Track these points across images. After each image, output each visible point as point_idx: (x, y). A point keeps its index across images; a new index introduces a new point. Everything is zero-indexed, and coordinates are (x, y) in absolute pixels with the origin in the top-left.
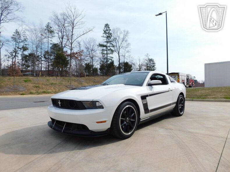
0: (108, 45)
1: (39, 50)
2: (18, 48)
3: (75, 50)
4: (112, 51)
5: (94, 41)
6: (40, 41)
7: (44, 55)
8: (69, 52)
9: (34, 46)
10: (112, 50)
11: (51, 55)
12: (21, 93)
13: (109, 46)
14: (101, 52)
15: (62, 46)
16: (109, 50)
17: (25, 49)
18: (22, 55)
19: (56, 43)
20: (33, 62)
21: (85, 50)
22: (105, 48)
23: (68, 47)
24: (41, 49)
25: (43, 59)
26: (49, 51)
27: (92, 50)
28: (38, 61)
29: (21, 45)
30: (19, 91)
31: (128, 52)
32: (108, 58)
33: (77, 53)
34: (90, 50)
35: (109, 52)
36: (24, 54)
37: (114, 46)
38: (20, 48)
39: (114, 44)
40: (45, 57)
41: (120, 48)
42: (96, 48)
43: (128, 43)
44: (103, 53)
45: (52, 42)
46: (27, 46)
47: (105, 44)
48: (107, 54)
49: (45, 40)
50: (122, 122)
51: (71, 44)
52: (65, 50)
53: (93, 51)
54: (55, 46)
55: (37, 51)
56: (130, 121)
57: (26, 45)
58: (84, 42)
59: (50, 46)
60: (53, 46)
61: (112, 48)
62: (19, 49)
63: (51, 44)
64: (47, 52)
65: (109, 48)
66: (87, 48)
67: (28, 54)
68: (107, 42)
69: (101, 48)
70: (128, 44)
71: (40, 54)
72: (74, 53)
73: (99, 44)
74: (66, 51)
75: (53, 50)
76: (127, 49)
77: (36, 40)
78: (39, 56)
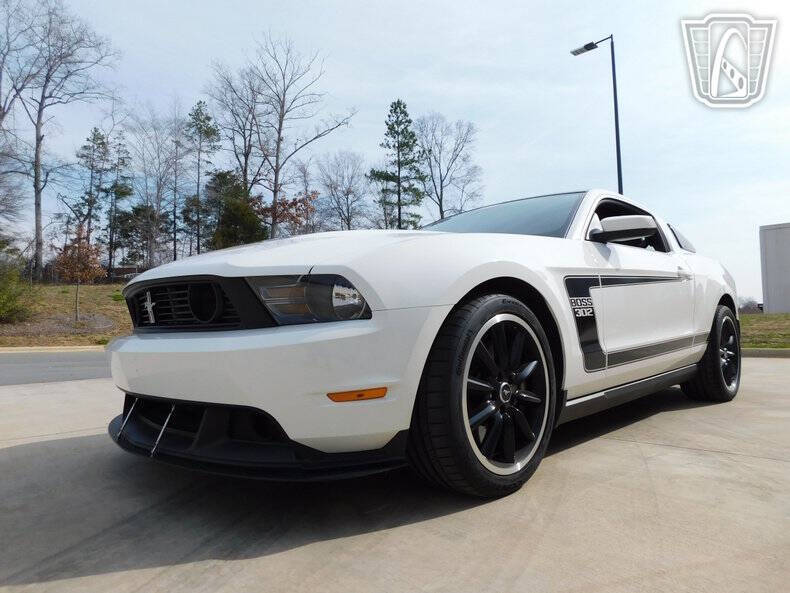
0: (404, 173)
1: (168, 195)
2: (99, 189)
3: (290, 193)
4: (418, 196)
5: (355, 160)
6: (173, 162)
7: (185, 212)
8: (268, 199)
9: (151, 183)
10: (415, 191)
11: (207, 212)
12: (99, 338)
13: (407, 178)
14: (378, 198)
15: (245, 179)
16: (405, 190)
17: (121, 191)
18: (111, 211)
19: (225, 169)
20: (148, 236)
21: (324, 193)
22: (392, 185)
23: (266, 183)
24: (175, 190)
25: (181, 224)
26: (202, 197)
27: (348, 193)
28: (166, 230)
29: (109, 179)
30: (93, 331)
31: (472, 196)
32: (404, 217)
33: (294, 203)
34: (340, 194)
35: (406, 197)
36: (117, 211)
37: (422, 178)
38: (106, 191)
39: (424, 169)
40: (187, 219)
41: (444, 183)
42: (361, 184)
43: (471, 165)
44: (384, 203)
45: (211, 169)
46: (129, 182)
47: (392, 169)
48: (400, 204)
49: (188, 160)
51: (277, 172)
52: (254, 192)
53: (350, 197)
54: (221, 179)
55: (160, 199)
57: (124, 178)
58: (321, 167)
59: (205, 180)
60: (214, 180)
61: (418, 185)
62: (102, 194)
63: (209, 174)
64: (193, 202)
65: (405, 184)
66: (332, 187)
67: (129, 210)
68: (400, 164)
69: (380, 185)
70: (474, 171)
71: (170, 208)
72: (284, 203)
73: (373, 171)
74: (260, 197)
75: (214, 195)
76: (469, 188)
77: (156, 161)
78: (166, 215)
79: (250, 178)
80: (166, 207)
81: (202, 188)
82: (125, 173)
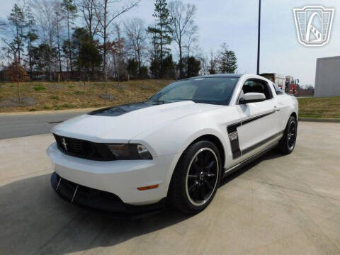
0: (163, 29)
1: (55, 39)
2: (22, 36)
3: (112, 38)
4: (170, 40)
5: (141, 22)
6: (56, 23)
7: (64, 48)
8: (102, 41)
9: (46, 33)
10: (169, 38)
11: (74, 48)
12: (31, 108)
13: (165, 32)
14: (152, 40)
15: (91, 32)
16: (164, 37)
17: (32, 37)
18: (28, 47)
19: (81, 26)
20: (47, 58)
21: (127, 38)
22: (158, 35)
23: (100, 34)
24: (58, 37)
25: (62, 53)
26: (71, 40)
27: (138, 38)
28: (56, 56)
29: (26, 31)
30: (28, 105)
31: (194, 40)
32: (164, 50)
33: (114, 43)
34: (134, 39)
35: (164, 40)
36: (32, 47)
37: (171, 31)
38: (25, 37)
39: (173, 27)
40: (65, 51)
41: (182, 33)
42: (144, 34)
43: (193, 25)
44: (154, 43)
45: (74, 26)
46: (35, 32)
47: (158, 27)
48: (161, 44)
49: (63, 23)
50: (191, 181)
51: (105, 29)
52: (95, 38)
53: (139, 40)
54: (79, 32)
55: (51, 41)
56: (206, 177)
57: (33, 30)
58: (125, 25)
59: (72, 32)
60: (76, 32)
61: (170, 35)
62: (23, 39)
63: (73, 29)
64: (67, 43)
65: (164, 35)
66: (131, 35)
67: (37, 46)
68: (161, 25)
69: (151, 35)
70: (195, 28)
71: (57, 46)
72: (109, 43)
73: (149, 28)
74: (98, 41)
75: (76, 39)
76: (192, 36)
77: (48, 23)
78: (55, 49)
79: (93, 31)
80: (55, 45)
81: (71, 36)
82: (33, 28)
